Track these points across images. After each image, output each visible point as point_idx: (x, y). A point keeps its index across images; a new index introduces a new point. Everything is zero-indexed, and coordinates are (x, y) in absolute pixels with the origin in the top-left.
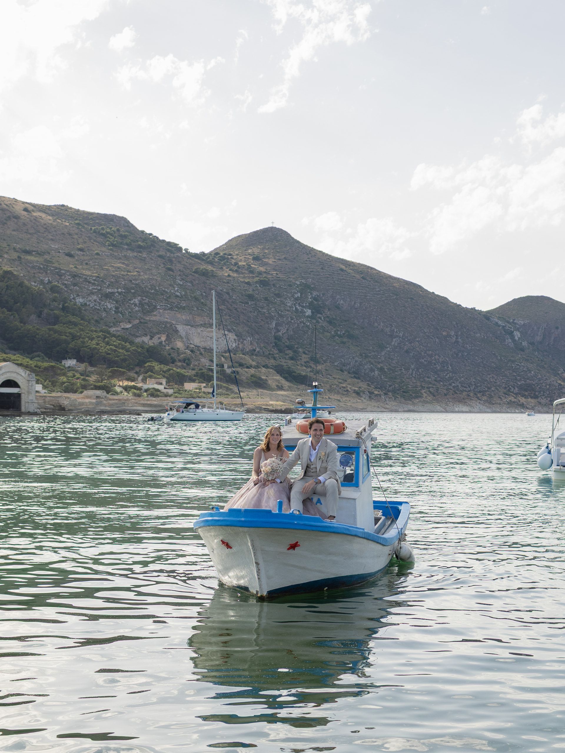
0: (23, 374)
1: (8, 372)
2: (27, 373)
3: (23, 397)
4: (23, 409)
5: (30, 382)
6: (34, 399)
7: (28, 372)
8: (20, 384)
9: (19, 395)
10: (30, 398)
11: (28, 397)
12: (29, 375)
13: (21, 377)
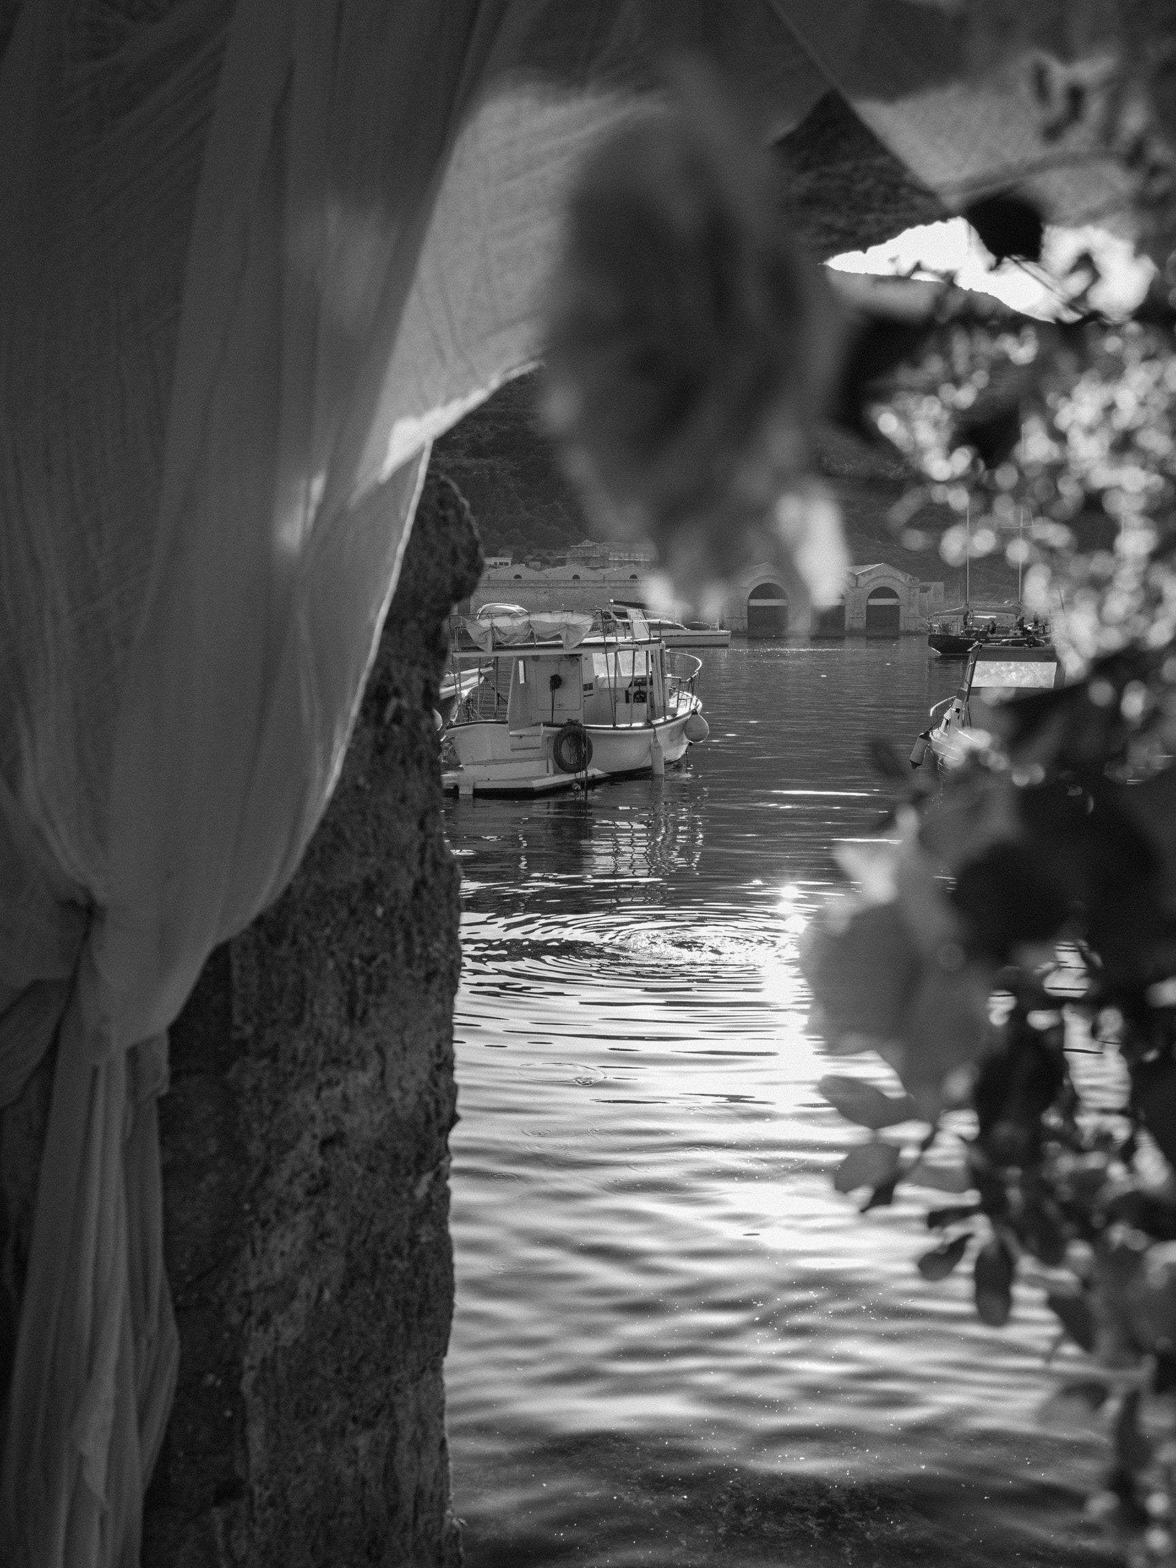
0: (902, 579)
1: (881, 577)
2: (908, 578)
3: (903, 611)
4: (902, 627)
5: (912, 589)
6: (918, 613)
7: (909, 576)
8: (898, 593)
9: (895, 609)
10: (912, 611)
11: (908, 611)
12: (911, 580)
13: (899, 584)
